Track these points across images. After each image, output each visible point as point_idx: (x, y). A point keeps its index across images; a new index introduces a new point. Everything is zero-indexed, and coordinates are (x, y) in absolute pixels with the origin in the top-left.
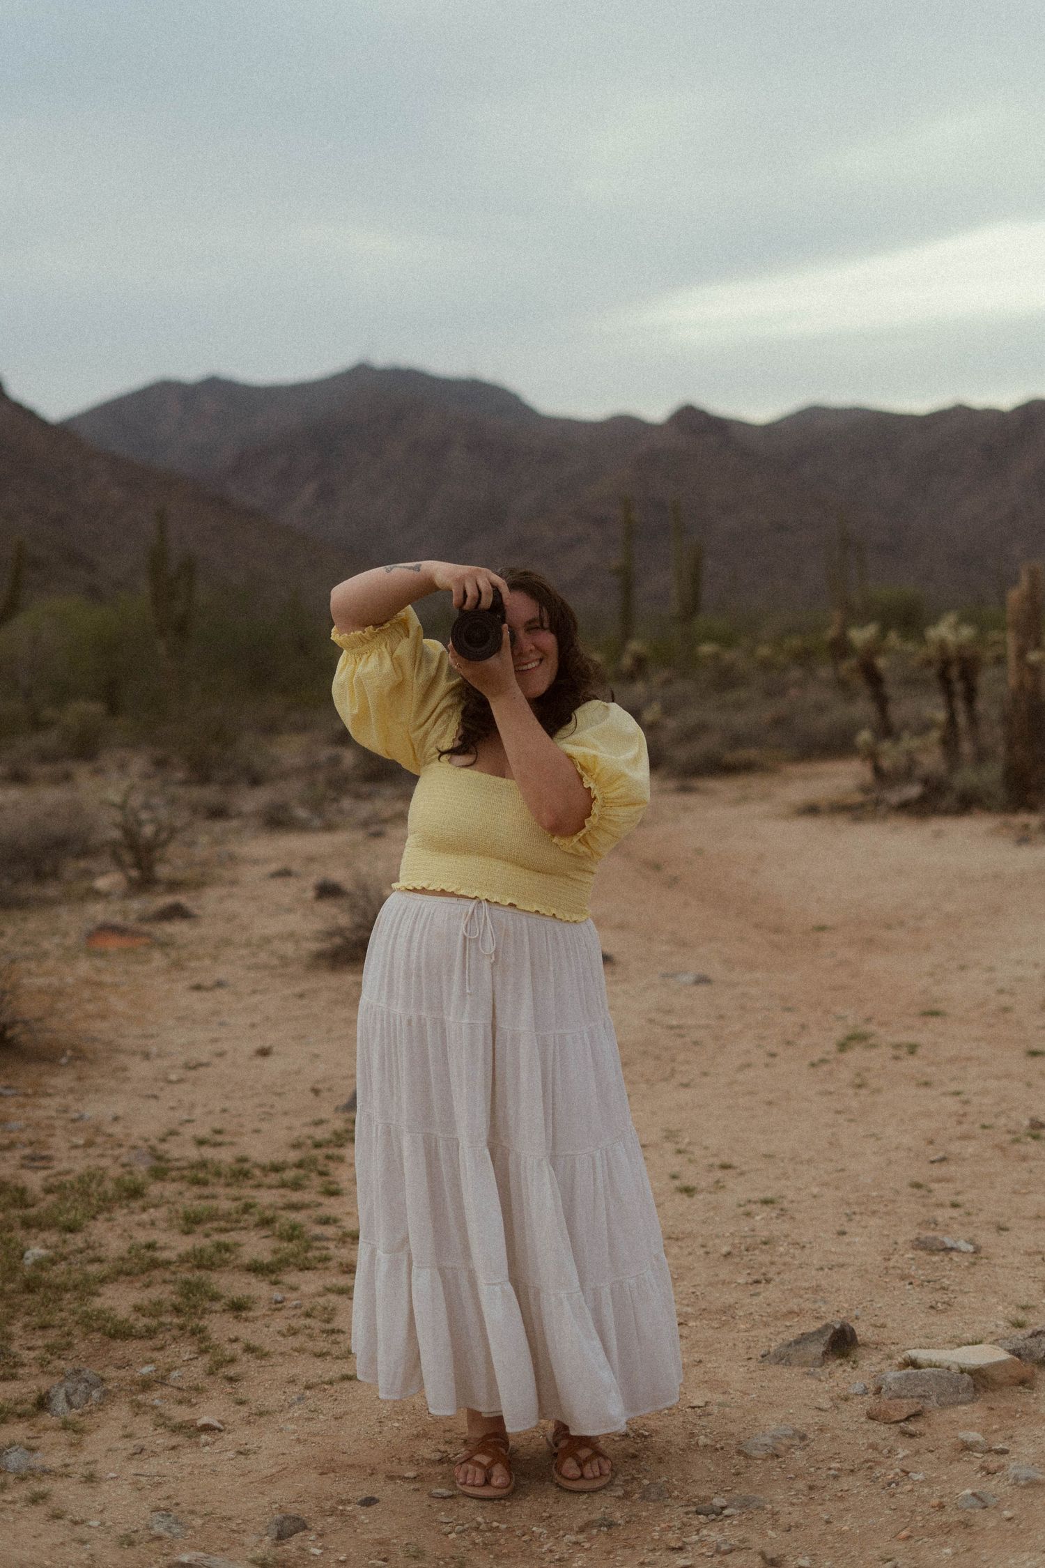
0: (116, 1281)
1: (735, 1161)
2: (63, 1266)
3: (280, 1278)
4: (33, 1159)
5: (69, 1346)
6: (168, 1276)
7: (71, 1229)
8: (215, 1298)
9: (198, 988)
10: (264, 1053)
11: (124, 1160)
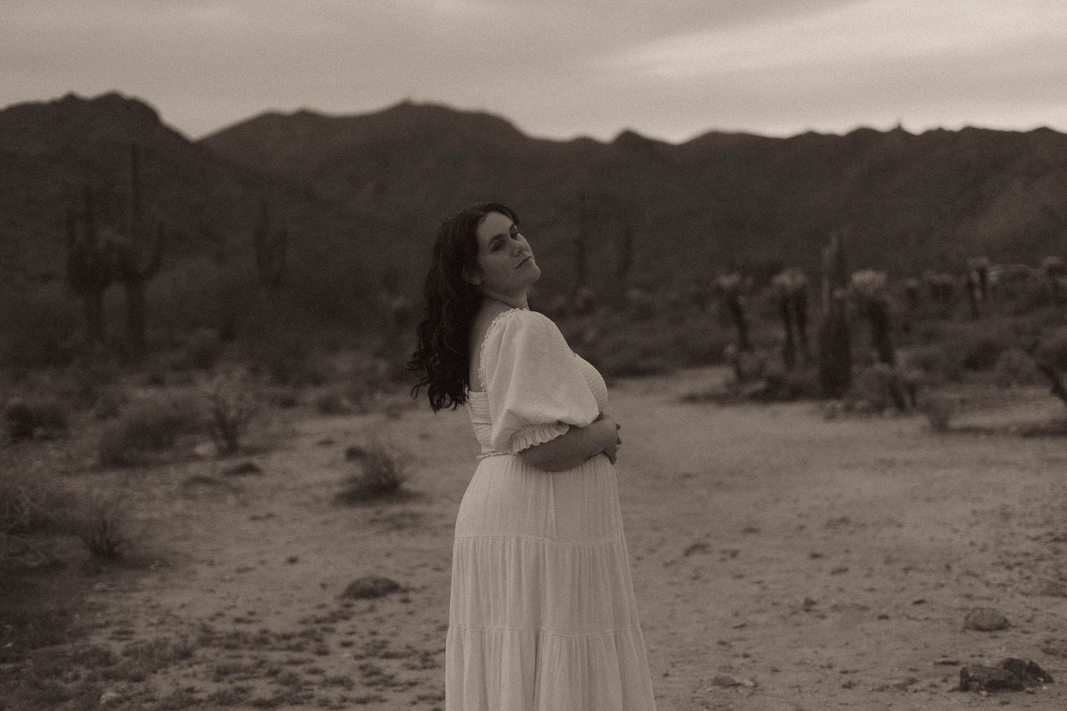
2: (127, 704)
4: (121, 633)
9: (255, 518)
11: (183, 633)
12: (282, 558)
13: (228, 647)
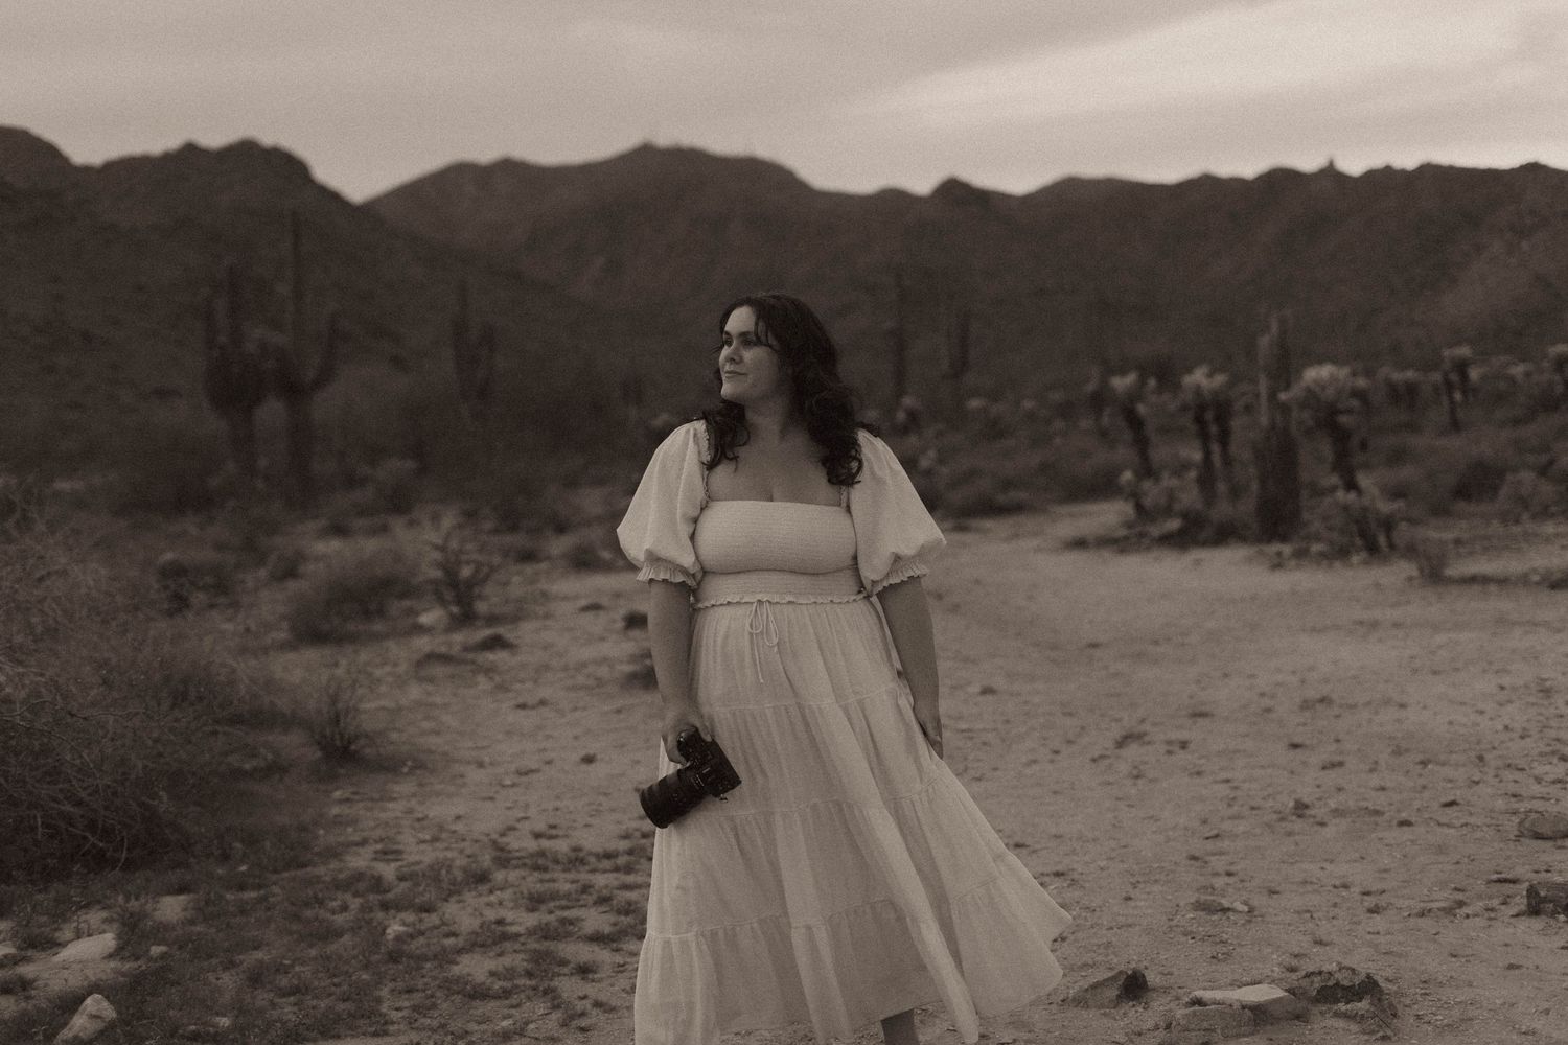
0: (471, 951)
1: (1029, 841)
2: (422, 940)
3: (620, 946)
4: (385, 853)
5: (434, 1006)
6: (517, 946)
7: (428, 909)
8: (564, 963)
9: (523, 706)
10: (589, 760)
11: (469, 851)
12: (576, 756)
13: (537, 868)
